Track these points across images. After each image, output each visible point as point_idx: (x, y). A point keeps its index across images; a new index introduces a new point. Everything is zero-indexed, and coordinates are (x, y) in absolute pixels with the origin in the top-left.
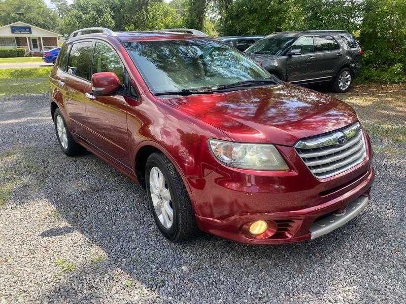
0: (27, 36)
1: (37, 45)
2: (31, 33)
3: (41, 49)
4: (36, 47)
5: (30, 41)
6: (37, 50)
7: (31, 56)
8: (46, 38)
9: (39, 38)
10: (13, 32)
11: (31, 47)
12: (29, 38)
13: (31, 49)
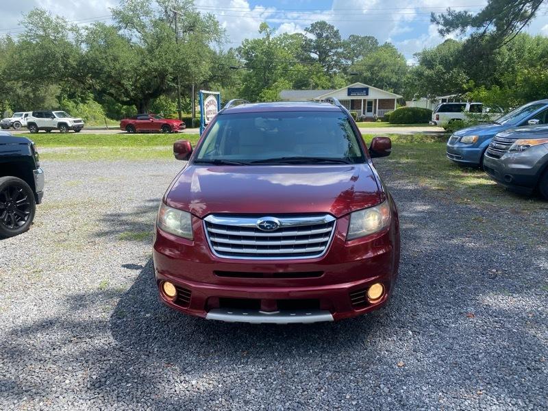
0: (362, 98)
1: (371, 108)
2: (367, 94)
3: (375, 113)
4: (370, 110)
5: (364, 104)
6: (370, 115)
7: (362, 121)
8: (384, 100)
9: (376, 100)
10: (349, 94)
11: (364, 111)
12: (365, 100)
13: (364, 113)
